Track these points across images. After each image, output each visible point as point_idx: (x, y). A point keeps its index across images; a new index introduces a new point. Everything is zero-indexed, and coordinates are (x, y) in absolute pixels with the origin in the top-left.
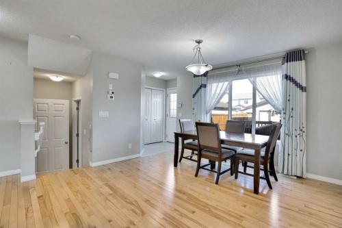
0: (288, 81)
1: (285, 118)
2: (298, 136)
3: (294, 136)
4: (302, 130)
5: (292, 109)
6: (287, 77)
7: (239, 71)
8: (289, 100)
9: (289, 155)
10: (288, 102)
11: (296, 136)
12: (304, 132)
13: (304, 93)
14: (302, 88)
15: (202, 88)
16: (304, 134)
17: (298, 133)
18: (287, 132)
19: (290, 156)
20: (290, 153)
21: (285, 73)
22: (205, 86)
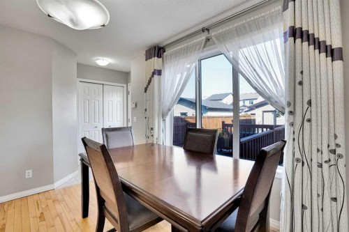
0: (298, 41)
1: (292, 124)
2: (325, 166)
3: (315, 165)
4: (334, 152)
5: (310, 103)
6: (296, 33)
7: (208, 40)
8: (301, 83)
9: (303, 207)
10: (298, 87)
11: (320, 166)
12: (340, 156)
13: (338, 63)
14: (332, 53)
15: (156, 76)
16: (341, 162)
17: (326, 158)
18: (298, 155)
19: (307, 212)
20: (307, 204)
21: (289, 23)
22: (159, 72)
